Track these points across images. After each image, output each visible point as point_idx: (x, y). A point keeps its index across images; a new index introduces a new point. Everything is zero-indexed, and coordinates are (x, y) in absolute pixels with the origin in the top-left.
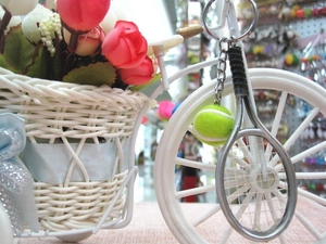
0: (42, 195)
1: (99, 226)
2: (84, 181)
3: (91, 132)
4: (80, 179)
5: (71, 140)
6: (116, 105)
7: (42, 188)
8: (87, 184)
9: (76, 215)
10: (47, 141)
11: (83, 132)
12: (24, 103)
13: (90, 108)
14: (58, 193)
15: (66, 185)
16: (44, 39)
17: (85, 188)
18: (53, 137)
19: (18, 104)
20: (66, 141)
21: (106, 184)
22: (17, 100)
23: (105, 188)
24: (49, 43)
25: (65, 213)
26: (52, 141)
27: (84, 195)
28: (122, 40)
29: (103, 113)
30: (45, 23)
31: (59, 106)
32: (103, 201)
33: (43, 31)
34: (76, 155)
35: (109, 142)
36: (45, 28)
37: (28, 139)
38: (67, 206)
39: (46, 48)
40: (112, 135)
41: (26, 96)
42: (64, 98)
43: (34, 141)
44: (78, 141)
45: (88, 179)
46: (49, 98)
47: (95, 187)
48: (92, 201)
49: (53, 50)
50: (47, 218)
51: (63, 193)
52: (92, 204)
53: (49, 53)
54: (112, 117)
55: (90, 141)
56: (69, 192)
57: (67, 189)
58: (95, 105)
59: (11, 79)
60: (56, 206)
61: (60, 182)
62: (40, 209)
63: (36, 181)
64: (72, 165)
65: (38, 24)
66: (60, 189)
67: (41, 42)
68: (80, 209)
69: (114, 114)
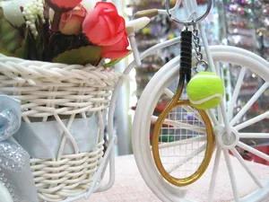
0: (36, 170)
2: (74, 153)
3: (79, 108)
4: (71, 152)
5: (62, 117)
6: (100, 82)
7: (37, 164)
8: (77, 155)
9: (67, 185)
10: (40, 119)
11: (73, 108)
12: (17, 85)
13: (78, 86)
14: (51, 166)
15: (59, 158)
16: (28, 22)
17: (74, 159)
18: (45, 115)
19: (11, 86)
20: (58, 118)
21: (91, 154)
22: (10, 82)
23: (91, 157)
24: (33, 26)
25: (59, 184)
26: (45, 119)
27: (74, 165)
28: (101, 18)
29: (89, 89)
30: (28, 7)
31: (51, 86)
32: (89, 169)
33: (28, 15)
34: (67, 130)
36: (29, 12)
37: (23, 119)
38: (60, 178)
39: (30, 31)
40: (96, 109)
41: (20, 79)
42: (56, 78)
44: (67, 117)
45: (77, 150)
46: (42, 79)
47: (83, 157)
48: (81, 170)
49: (37, 33)
50: (42, 190)
51: (57, 166)
52: (81, 173)
53: (33, 35)
54: (95, 93)
55: (78, 116)
56: (61, 165)
57: (60, 162)
58: (82, 82)
60: (50, 179)
61: (53, 156)
62: (36, 183)
63: (31, 158)
64: (64, 139)
65: (22, 9)
66: (54, 163)
67: (25, 25)
68: (70, 178)
69: (97, 90)
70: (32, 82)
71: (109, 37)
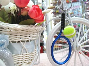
0: (14, 58)
1: (32, 65)
2: (27, 53)
3: (28, 38)
4: (25, 52)
5: (22, 41)
6: (34, 30)
7: (14, 56)
8: (28, 53)
9: (25, 63)
10: (15, 42)
11: (26, 39)
12: (8, 32)
13: (27, 32)
14: (19, 57)
15: (22, 54)
16: (12, 12)
17: (27, 55)
18: (17, 41)
19: (6, 32)
20: (21, 42)
21: (32, 53)
22: (6, 31)
23: (32, 54)
24: (13, 13)
25: (22, 62)
26: (17, 42)
27: (27, 57)
28: (34, 10)
29: (31, 33)
30: (12, 7)
31: (18, 32)
32: (32, 58)
33: (12, 10)
34: (24, 46)
35: (33, 41)
36: (12, 9)
37: (10, 42)
38: (22, 60)
39: (12, 14)
40: (34, 39)
41: (8, 30)
42: (20, 29)
43: (11, 43)
44: (24, 41)
45: (27, 52)
46: (15, 30)
47: (30, 54)
48: (29, 58)
49: (15, 15)
50: (16, 64)
51: (21, 57)
52: (29, 59)
53: (13, 16)
54: (33, 34)
55: (28, 41)
56: (22, 56)
57: (22, 55)
58: (29, 31)
59: (3, 25)
60: (19, 61)
61: (20, 54)
62: (14, 62)
63: (12, 54)
64: (23, 48)
65: (10, 8)
66: (20, 56)
67: (11, 13)
68: (26, 61)
70: (12, 31)
71: (37, 16)
